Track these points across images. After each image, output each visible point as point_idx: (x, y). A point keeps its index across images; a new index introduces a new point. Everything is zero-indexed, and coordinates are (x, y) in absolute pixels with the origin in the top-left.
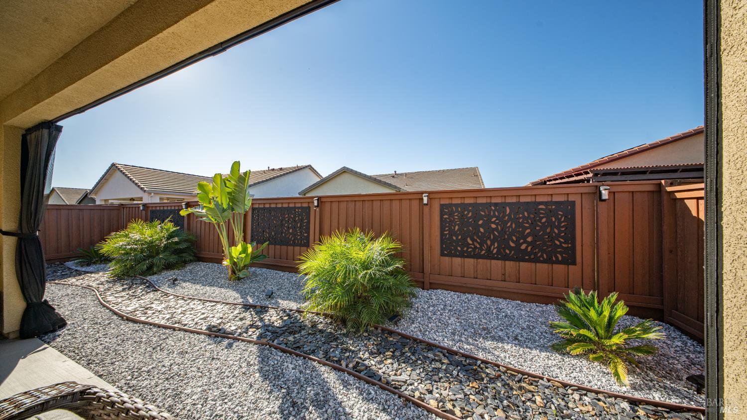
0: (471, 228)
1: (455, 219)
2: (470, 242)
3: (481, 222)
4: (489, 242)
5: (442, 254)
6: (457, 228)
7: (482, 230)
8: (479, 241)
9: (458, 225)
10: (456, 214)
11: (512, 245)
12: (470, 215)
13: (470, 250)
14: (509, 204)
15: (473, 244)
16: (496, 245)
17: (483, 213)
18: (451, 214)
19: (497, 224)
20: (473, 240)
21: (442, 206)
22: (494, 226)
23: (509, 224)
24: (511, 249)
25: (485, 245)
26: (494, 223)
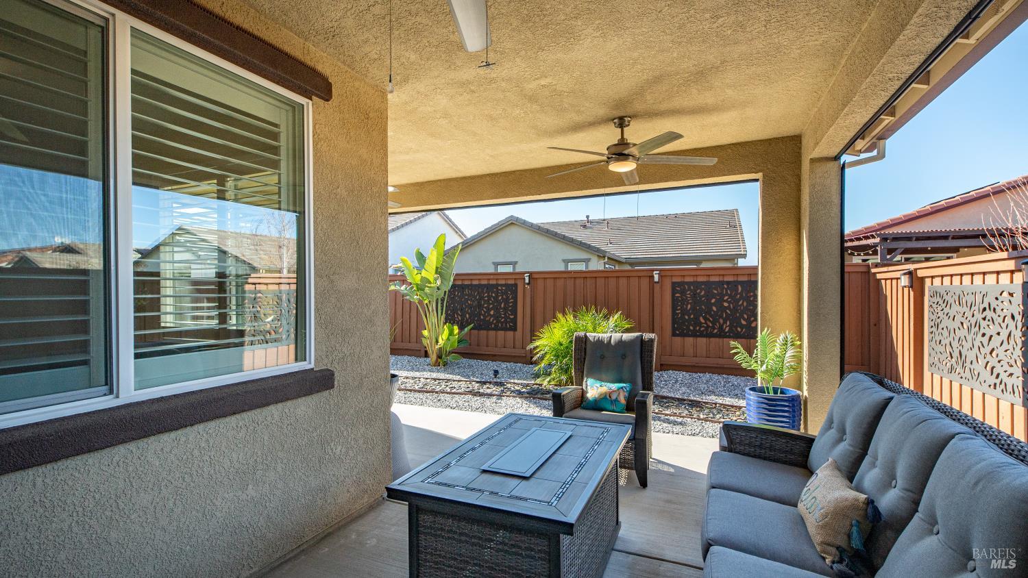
0: (703, 307)
1: (687, 297)
2: (703, 321)
3: (713, 301)
4: (721, 321)
5: (674, 335)
6: (689, 306)
7: (714, 309)
8: (711, 319)
9: (691, 303)
10: (688, 292)
11: (744, 322)
12: (703, 293)
13: (702, 329)
14: (742, 283)
15: (706, 323)
16: (728, 323)
17: (716, 292)
18: (683, 292)
19: (729, 302)
20: (705, 318)
21: (674, 284)
22: (726, 304)
23: (741, 302)
24: (742, 326)
25: (718, 324)
26: (726, 301)
